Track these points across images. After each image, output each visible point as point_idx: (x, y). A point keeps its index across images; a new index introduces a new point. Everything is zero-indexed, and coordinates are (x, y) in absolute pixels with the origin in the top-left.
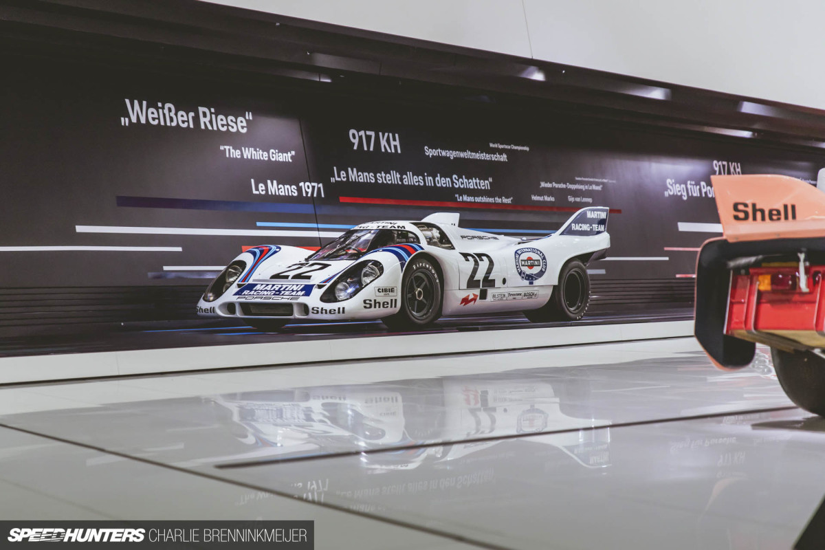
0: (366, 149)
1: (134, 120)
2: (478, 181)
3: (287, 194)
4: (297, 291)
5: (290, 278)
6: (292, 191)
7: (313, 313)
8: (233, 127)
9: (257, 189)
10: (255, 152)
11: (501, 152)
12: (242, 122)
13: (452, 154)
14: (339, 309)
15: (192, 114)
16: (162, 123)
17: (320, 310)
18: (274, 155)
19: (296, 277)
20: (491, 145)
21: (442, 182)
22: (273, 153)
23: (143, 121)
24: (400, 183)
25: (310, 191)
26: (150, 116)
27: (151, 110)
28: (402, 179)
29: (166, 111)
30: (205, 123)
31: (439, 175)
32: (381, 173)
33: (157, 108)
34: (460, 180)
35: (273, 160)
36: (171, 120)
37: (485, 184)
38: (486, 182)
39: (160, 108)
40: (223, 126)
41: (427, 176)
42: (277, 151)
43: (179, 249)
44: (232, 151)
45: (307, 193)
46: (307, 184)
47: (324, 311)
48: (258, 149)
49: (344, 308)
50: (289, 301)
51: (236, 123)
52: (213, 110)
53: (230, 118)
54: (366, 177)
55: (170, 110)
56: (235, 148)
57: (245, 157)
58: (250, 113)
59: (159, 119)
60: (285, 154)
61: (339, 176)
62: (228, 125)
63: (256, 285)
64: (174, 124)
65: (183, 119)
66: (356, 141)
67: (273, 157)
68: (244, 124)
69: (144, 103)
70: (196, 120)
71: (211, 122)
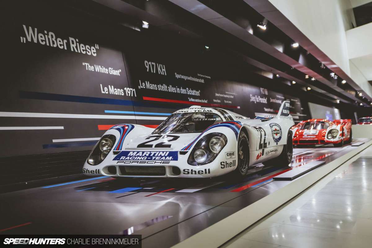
0: (152, 72)
1: (29, 40)
2: (195, 92)
3: (119, 94)
4: (166, 157)
5: (154, 146)
6: (121, 93)
7: (184, 173)
8: (89, 52)
9: (104, 91)
10: (101, 68)
11: (202, 78)
12: (93, 49)
13: (185, 78)
14: (206, 170)
15: (65, 41)
16: (48, 44)
17: (190, 171)
18: (111, 71)
19: (158, 146)
20: (198, 75)
21: (183, 91)
22: (110, 70)
23: (35, 41)
24: (167, 91)
25: (129, 93)
26: (40, 39)
27: (40, 35)
28: (168, 89)
29: (50, 37)
30: (73, 47)
31: (181, 88)
32: (159, 85)
33: (44, 34)
34: (189, 91)
35: (111, 73)
36: (53, 43)
37: (198, 93)
38: (198, 92)
39: (46, 34)
40: (83, 50)
41: (178, 88)
42: (112, 69)
43: (62, 128)
44: (89, 66)
45: (128, 94)
46: (128, 89)
47: (194, 172)
48: (103, 67)
49: (209, 170)
50: (162, 164)
51: (90, 50)
52: (77, 40)
53: (87, 46)
54: (153, 87)
55: (52, 36)
56: (91, 65)
57: (97, 71)
58: (98, 45)
59: (45, 41)
60: (116, 71)
61: (142, 86)
62: (86, 50)
63: (129, 152)
64: (55, 46)
65: (60, 44)
66: (148, 67)
67: (111, 72)
68: (95, 51)
69: (36, 29)
70: (68, 44)
71: (77, 47)
